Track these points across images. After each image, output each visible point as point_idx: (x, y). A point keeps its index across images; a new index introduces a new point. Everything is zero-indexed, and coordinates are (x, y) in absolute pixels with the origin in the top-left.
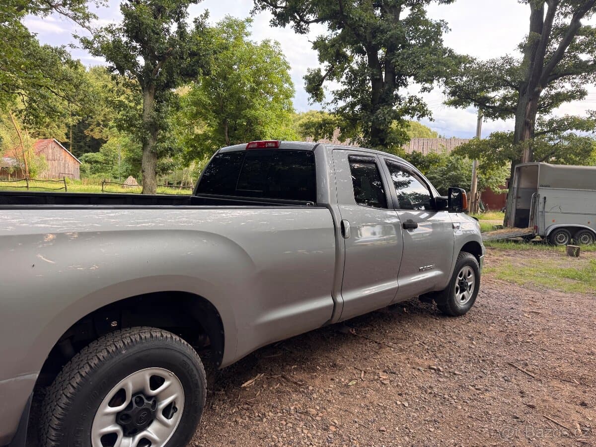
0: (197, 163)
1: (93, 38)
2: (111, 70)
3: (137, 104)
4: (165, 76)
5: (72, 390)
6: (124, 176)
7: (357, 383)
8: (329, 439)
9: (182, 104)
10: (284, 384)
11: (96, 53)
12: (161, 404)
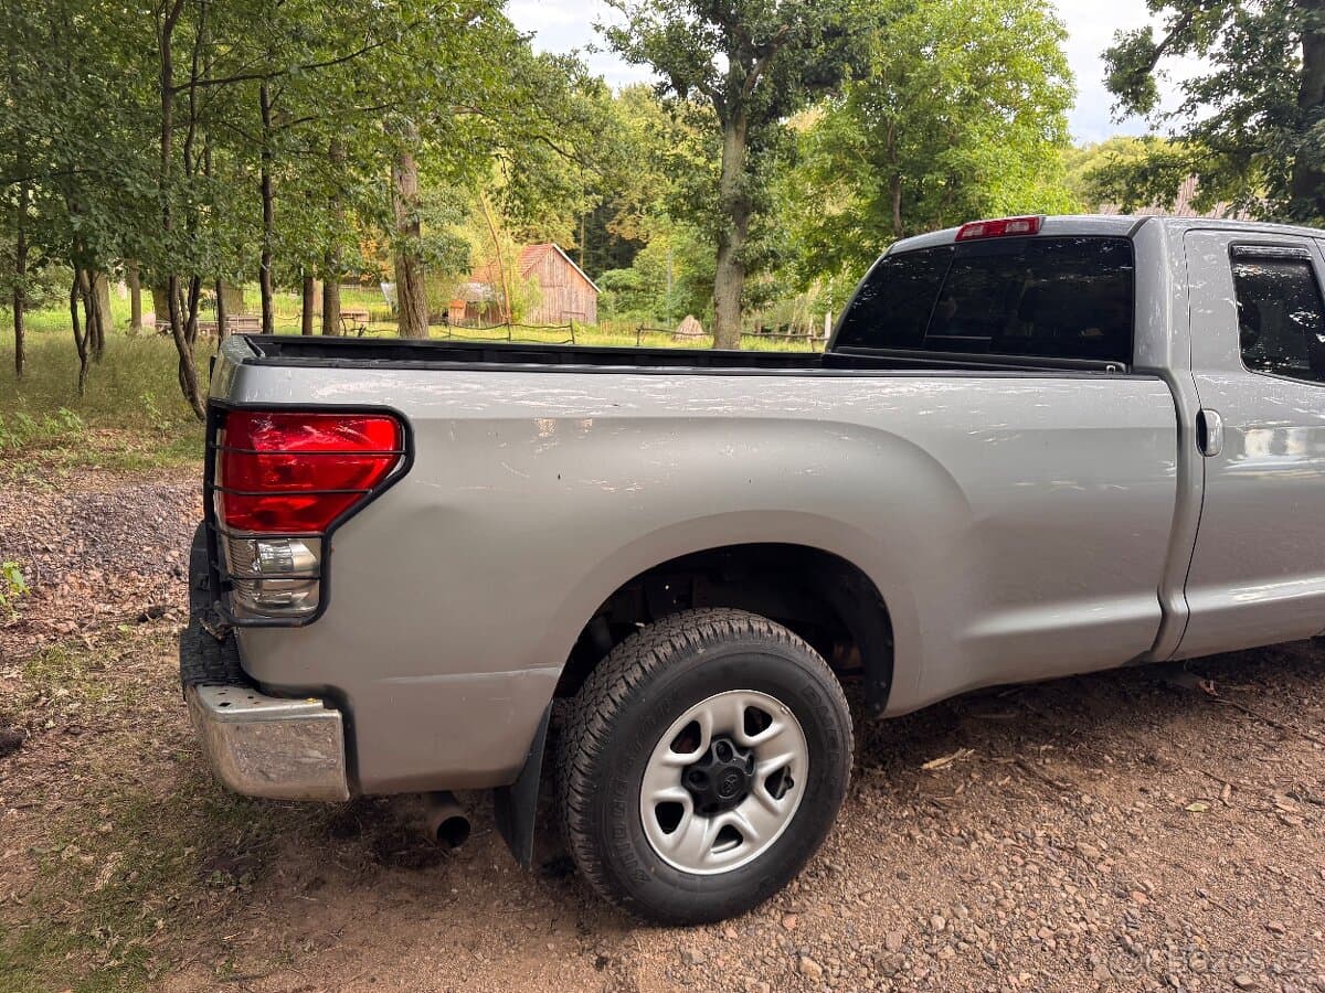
0: (826, 281)
1: (629, 27)
2: (661, 90)
3: (709, 160)
4: (770, 90)
5: (612, 707)
6: (676, 316)
7: (1210, 809)
8: (1130, 919)
9: (803, 151)
10: (1022, 780)
11: (635, 57)
12: (762, 766)
